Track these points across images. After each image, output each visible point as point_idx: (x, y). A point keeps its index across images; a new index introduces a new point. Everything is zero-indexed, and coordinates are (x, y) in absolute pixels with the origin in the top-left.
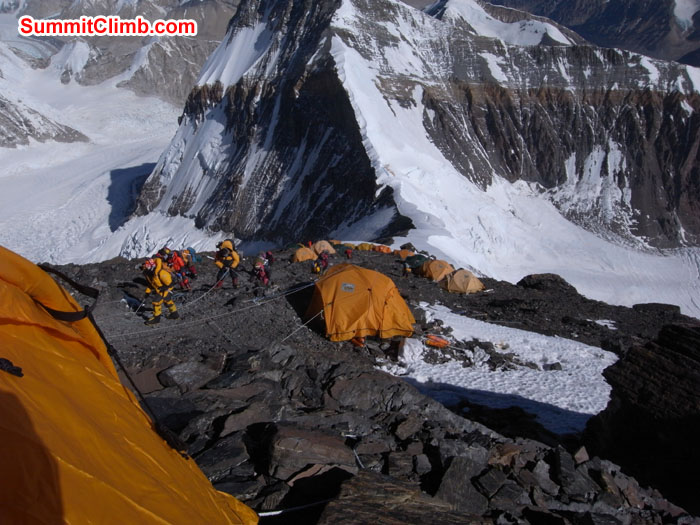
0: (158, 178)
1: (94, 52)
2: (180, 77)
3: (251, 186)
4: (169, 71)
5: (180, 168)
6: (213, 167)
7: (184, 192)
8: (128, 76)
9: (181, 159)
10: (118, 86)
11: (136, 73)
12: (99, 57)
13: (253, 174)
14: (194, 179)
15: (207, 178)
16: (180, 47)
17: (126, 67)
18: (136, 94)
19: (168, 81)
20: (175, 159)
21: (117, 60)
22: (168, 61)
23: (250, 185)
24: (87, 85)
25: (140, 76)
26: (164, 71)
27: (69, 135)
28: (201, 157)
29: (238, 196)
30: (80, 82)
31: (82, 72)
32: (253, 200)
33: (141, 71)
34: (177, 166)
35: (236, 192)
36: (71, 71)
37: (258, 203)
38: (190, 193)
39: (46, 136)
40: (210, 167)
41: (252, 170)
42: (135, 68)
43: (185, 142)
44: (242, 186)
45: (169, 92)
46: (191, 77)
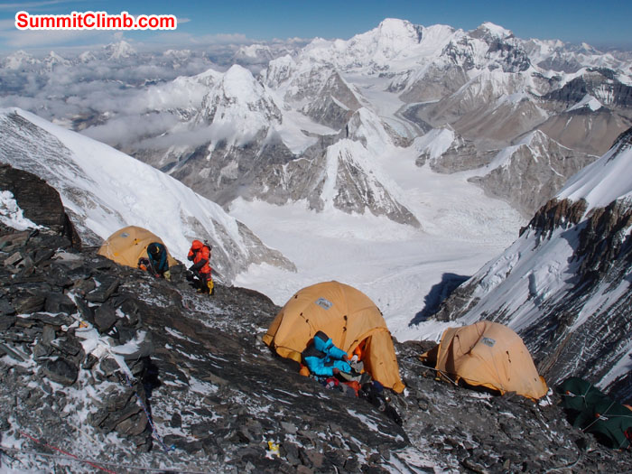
0: (475, 287)
1: (457, 142)
2: (540, 186)
3: (582, 332)
4: (530, 177)
5: (503, 283)
6: (542, 295)
7: (497, 312)
8: (483, 172)
9: (508, 274)
10: (469, 180)
11: (493, 171)
12: (462, 147)
13: (589, 318)
14: (514, 300)
15: (531, 305)
16: (551, 155)
17: (484, 162)
18: (486, 193)
19: (524, 187)
20: (500, 272)
21: (478, 154)
22: (532, 166)
23: (581, 330)
24: (438, 172)
25: (496, 176)
26: (523, 176)
27: (403, 216)
28: (532, 278)
29: (562, 339)
30: (433, 167)
31: (438, 159)
32: (579, 350)
33: (499, 171)
34: (500, 280)
35: (561, 333)
36: (429, 155)
37: (584, 356)
38: (503, 315)
39: (382, 211)
40: (539, 293)
41: (590, 314)
42: (494, 166)
43: (520, 256)
44: (572, 329)
45: (522, 200)
46: (552, 189)
